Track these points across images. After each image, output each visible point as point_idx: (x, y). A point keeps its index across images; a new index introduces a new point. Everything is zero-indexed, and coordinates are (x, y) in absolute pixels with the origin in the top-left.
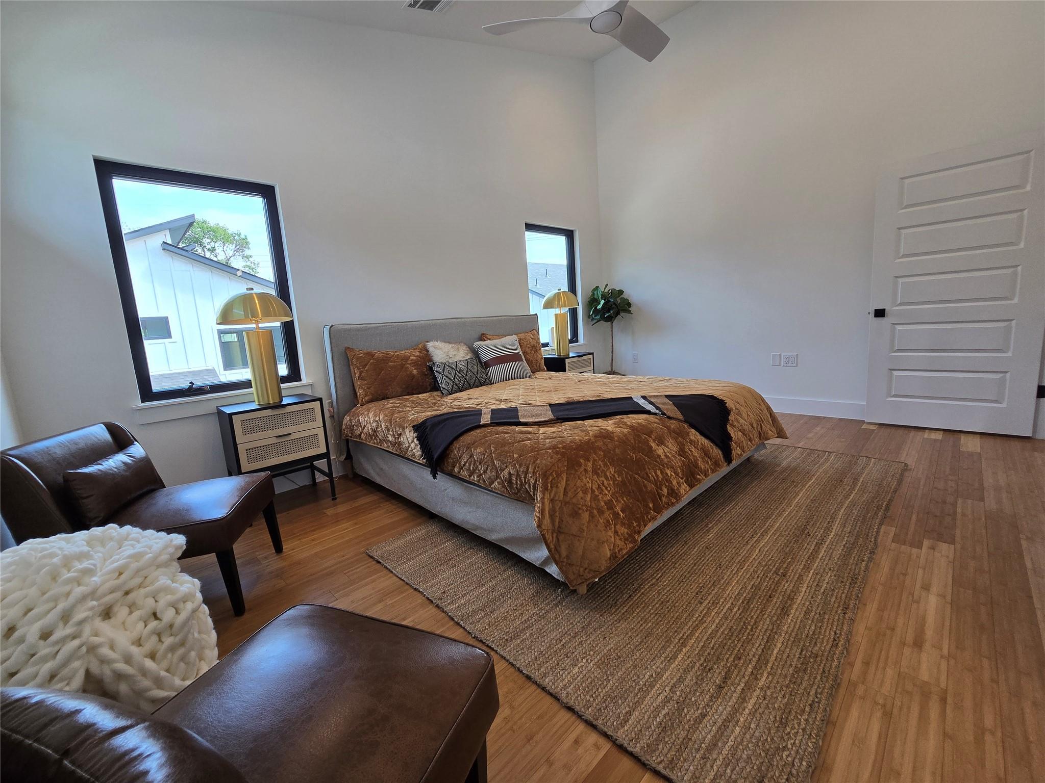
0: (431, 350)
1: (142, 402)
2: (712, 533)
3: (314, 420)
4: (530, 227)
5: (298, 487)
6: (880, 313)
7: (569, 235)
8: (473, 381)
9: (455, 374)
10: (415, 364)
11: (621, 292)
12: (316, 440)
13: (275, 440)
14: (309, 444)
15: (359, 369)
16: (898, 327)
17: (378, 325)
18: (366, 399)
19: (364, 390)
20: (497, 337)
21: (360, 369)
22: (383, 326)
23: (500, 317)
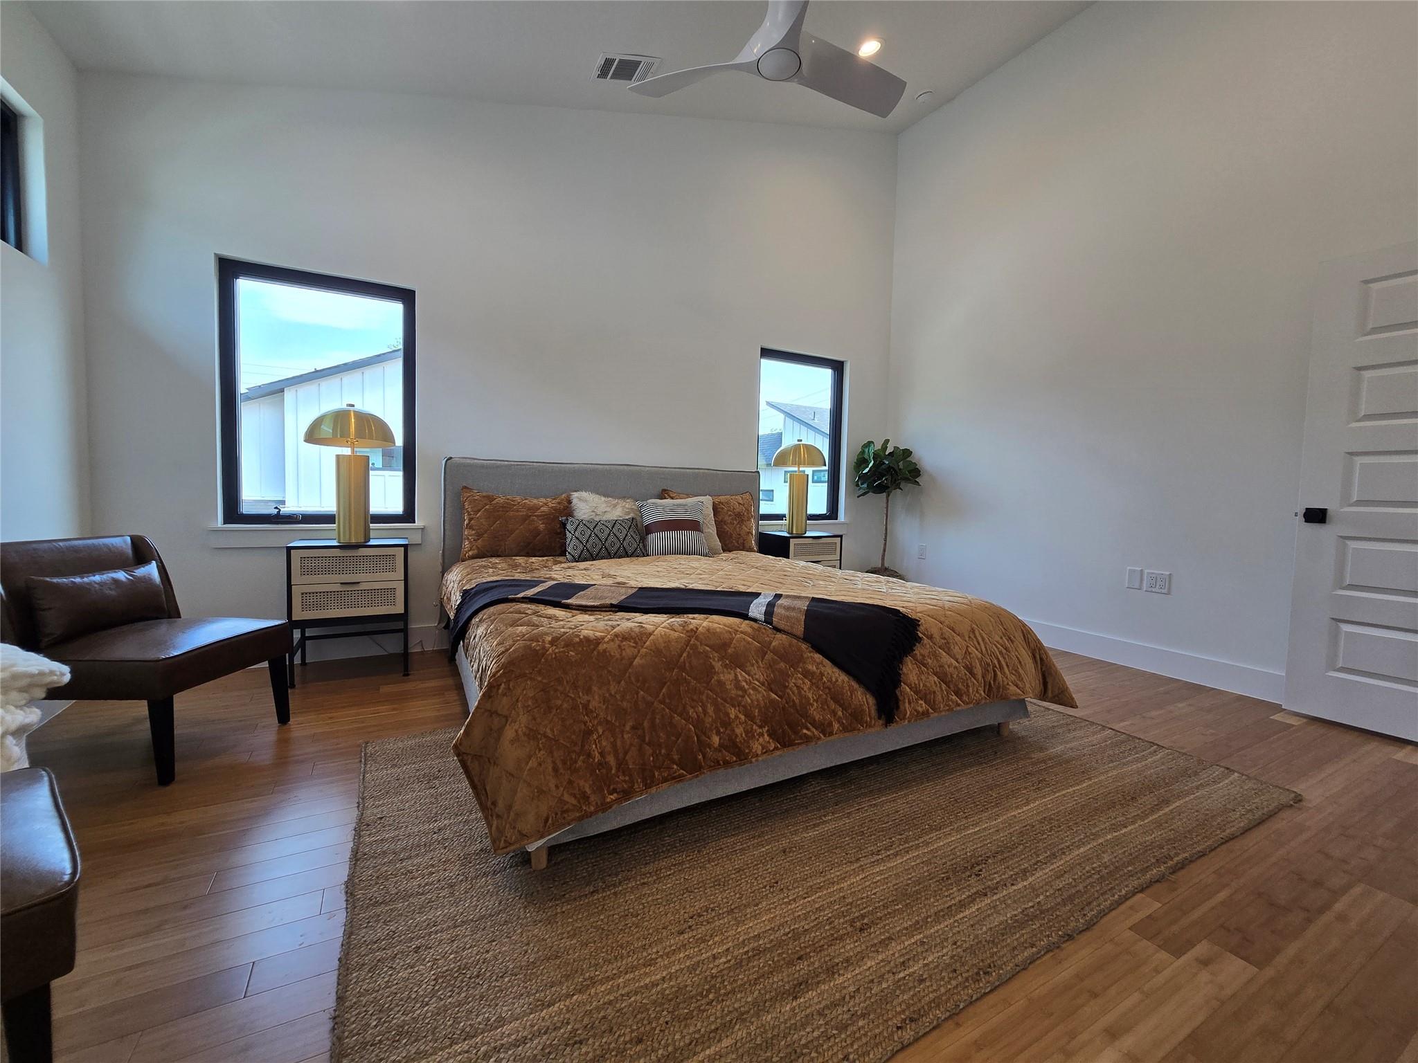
0: (575, 501)
1: (225, 523)
2: (818, 831)
3: (394, 570)
4: (767, 353)
5: (386, 653)
6: (1316, 516)
7: (838, 367)
8: (615, 549)
9: (590, 536)
10: (545, 517)
11: (907, 453)
12: (393, 595)
13: (338, 588)
14: (383, 599)
15: (469, 514)
16: (1353, 545)
17: (512, 463)
18: (470, 553)
19: (470, 542)
20: (684, 496)
21: (471, 515)
22: (518, 465)
23: (697, 471)
